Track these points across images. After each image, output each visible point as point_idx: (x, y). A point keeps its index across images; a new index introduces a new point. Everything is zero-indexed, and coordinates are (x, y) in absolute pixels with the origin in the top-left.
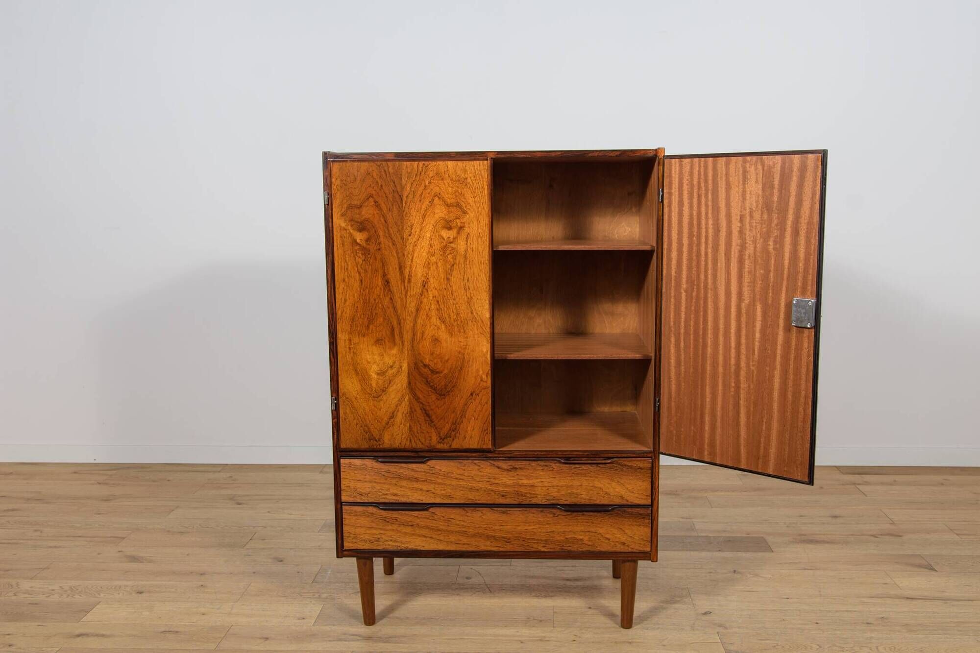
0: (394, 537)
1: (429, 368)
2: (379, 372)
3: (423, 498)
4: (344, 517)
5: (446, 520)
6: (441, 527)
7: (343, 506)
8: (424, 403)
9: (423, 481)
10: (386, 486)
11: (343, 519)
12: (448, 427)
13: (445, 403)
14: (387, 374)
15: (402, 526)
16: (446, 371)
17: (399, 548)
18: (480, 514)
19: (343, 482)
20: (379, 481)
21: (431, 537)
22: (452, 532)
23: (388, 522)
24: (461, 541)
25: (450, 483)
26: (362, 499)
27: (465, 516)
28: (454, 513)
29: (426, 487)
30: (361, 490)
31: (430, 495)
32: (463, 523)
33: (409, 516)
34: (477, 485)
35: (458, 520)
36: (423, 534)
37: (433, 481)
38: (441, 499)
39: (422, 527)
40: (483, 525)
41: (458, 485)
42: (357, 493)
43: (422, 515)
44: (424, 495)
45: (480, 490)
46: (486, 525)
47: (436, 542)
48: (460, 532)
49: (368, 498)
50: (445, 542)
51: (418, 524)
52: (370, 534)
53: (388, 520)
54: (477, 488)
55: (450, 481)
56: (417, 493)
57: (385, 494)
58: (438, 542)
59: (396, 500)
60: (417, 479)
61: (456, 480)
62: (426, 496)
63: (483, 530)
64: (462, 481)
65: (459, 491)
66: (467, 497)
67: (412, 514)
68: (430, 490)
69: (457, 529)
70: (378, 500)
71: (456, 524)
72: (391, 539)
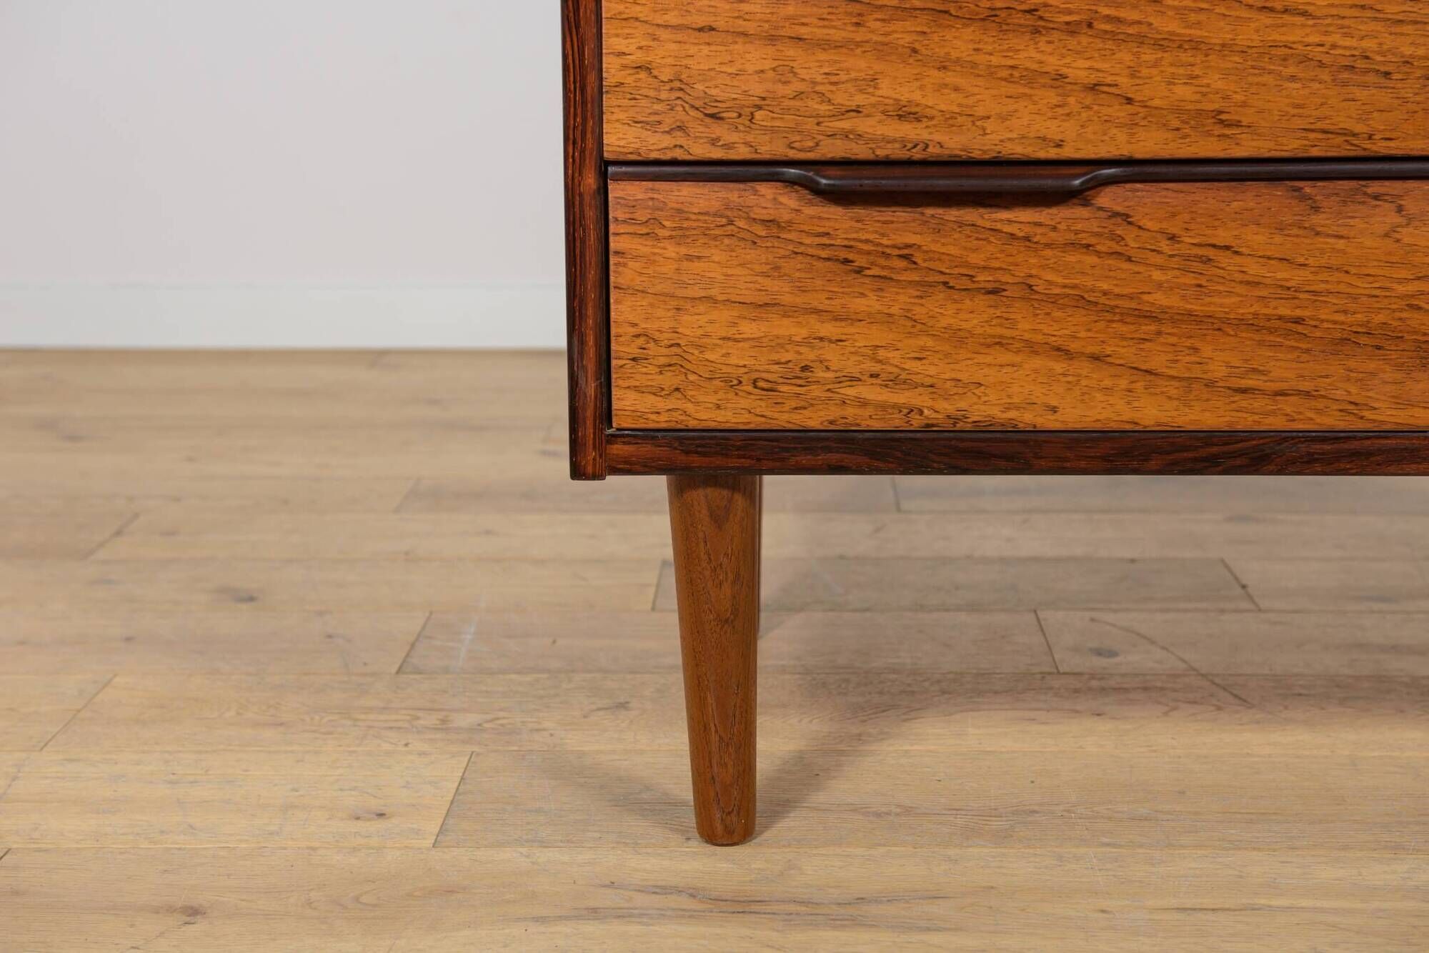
0: (895, 357)
3: (1068, 131)
4: (612, 246)
5: (1188, 258)
6: (1160, 299)
7: (612, 186)
9: (1071, 29)
10: (859, 64)
11: (613, 260)
15: (941, 295)
17: (917, 422)
18: (1385, 217)
19: (612, 41)
20: (820, 33)
21: (1095, 358)
22: (1218, 325)
23: (859, 271)
24: (1265, 378)
25: (1230, 36)
26: (718, 139)
27: (1301, 232)
28: (1238, 216)
29: (1088, 64)
30: (713, 92)
31: (1105, 110)
32: (1279, 275)
33: (984, 236)
34: (1385, 47)
35: (1260, 257)
36: (1054, 339)
37: (1130, 31)
38: (1170, 135)
39: (1054, 300)
40: (1400, 283)
41: (1274, 51)
42: (692, 106)
43: (1054, 229)
44: (1068, 115)
45: (1400, 77)
46: (1416, 283)
47: (1123, 383)
48: (1268, 324)
49: (750, 138)
50: (1176, 384)
51: (1030, 286)
52: (757, 342)
53: (861, 261)
54: (1384, 63)
55: (1228, 28)
56: (1035, 103)
57: (848, 111)
58: (1133, 386)
59: (910, 146)
60: (1041, 18)
61: (1269, 21)
62: (1084, 115)
63: (1394, 311)
64: (1303, 26)
65: (1279, 83)
66: (1319, 119)
67: (999, 226)
68: (1109, 85)
69: (1252, 310)
70: (811, 144)
71: (1248, 283)
72: (877, 368)
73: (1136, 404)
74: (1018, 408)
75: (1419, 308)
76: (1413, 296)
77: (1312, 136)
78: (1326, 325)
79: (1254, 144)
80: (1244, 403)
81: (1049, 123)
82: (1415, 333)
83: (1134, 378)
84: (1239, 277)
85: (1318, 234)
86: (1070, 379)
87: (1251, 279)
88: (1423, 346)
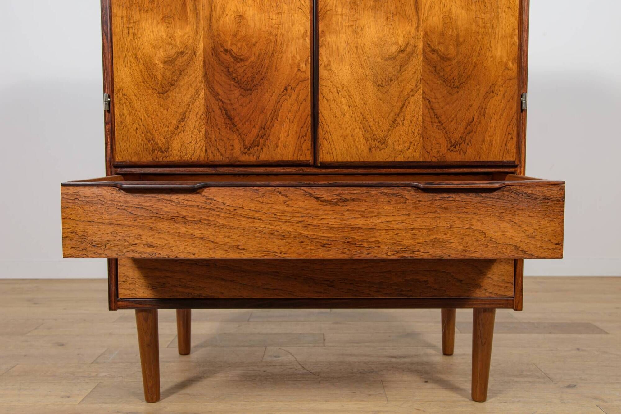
1: (231, 54)
2: (166, 59)
3: (196, 250)
8: (224, 100)
9: (195, 222)
10: (136, 231)
12: (255, 131)
13: (251, 101)
14: (177, 62)
16: (253, 59)
20: (124, 223)
25: (240, 225)
26: (96, 252)
29: (200, 232)
30: (94, 239)
31: (206, 245)
34: (282, 229)
37: (212, 223)
38: (225, 252)
41: (252, 229)
42: (88, 243)
44: (196, 246)
45: (287, 237)
49: (105, 252)
54: (283, 233)
55: (239, 222)
56: (186, 243)
57: (133, 245)
59: (151, 254)
60: (186, 219)
61: (250, 221)
62: (200, 246)
64: (260, 222)
65: (254, 238)
66: (266, 248)
68: (207, 238)
70: (123, 254)
77: (264, 253)
81: (190, 248)
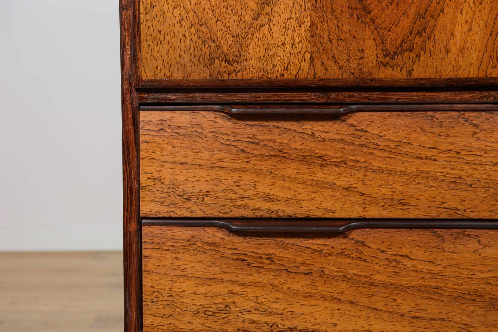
0: (265, 301)
3: (337, 206)
4: (144, 253)
5: (390, 260)
6: (379, 277)
7: (143, 228)
9: (337, 165)
10: (248, 178)
11: (144, 259)
15: (285, 275)
17: (275, 329)
18: (473, 244)
19: (144, 168)
21: (352, 303)
22: (404, 289)
23: (249, 264)
24: (426, 312)
25: (404, 168)
26: (189, 208)
27: (438, 250)
28: (410, 243)
29: (344, 179)
30: (187, 189)
31: (353, 198)
32: (429, 268)
33: (302, 250)
34: (469, 174)
35: (421, 260)
36: (334, 294)
37: (362, 166)
38: (380, 209)
39: (333, 278)
40: (481, 273)
41: (422, 175)
42: (178, 195)
43: (333, 247)
44: (337, 200)
45: (476, 186)
46: (488, 273)
47: (364, 314)
48: (425, 289)
49: (202, 208)
50: (387, 314)
51: (323, 272)
52: (206, 295)
53: (250, 260)
54: (469, 180)
55: (402, 165)
56: (323, 195)
57: (244, 197)
58: (369, 315)
59: (270, 212)
60: (324, 160)
61: (419, 163)
62: (344, 200)
63: (479, 285)
64: (434, 165)
65: (425, 188)
66: (443, 203)
67: (309, 246)
68: (354, 188)
69: (418, 283)
70: (228, 211)
71: (416, 271)
72: (258, 306)
73: (370, 323)
74: (319, 324)
75: (490, 284)
76: (487, 278)
77: (440, 210)
78: (450, 290)
79: (416, 213)
80: (417, 323)
81: (329, 203)
82: (490, 294)
83: (369, 311)
84: (412, 269)
85: (445, 251)
86: (341, 311)
87: (418, 270)
88: (493, 300)
